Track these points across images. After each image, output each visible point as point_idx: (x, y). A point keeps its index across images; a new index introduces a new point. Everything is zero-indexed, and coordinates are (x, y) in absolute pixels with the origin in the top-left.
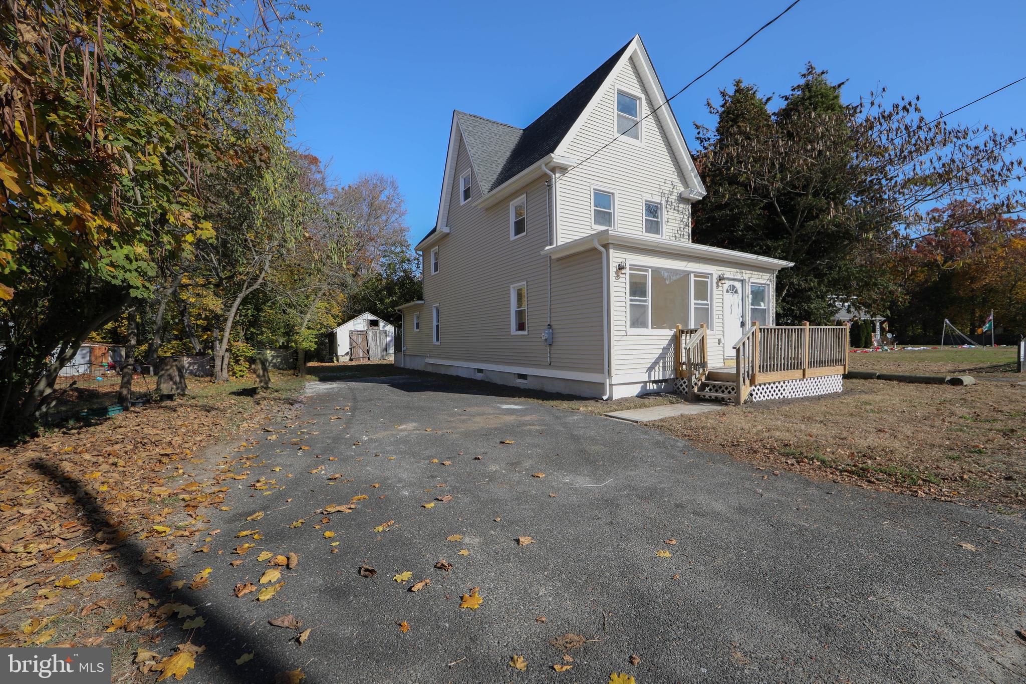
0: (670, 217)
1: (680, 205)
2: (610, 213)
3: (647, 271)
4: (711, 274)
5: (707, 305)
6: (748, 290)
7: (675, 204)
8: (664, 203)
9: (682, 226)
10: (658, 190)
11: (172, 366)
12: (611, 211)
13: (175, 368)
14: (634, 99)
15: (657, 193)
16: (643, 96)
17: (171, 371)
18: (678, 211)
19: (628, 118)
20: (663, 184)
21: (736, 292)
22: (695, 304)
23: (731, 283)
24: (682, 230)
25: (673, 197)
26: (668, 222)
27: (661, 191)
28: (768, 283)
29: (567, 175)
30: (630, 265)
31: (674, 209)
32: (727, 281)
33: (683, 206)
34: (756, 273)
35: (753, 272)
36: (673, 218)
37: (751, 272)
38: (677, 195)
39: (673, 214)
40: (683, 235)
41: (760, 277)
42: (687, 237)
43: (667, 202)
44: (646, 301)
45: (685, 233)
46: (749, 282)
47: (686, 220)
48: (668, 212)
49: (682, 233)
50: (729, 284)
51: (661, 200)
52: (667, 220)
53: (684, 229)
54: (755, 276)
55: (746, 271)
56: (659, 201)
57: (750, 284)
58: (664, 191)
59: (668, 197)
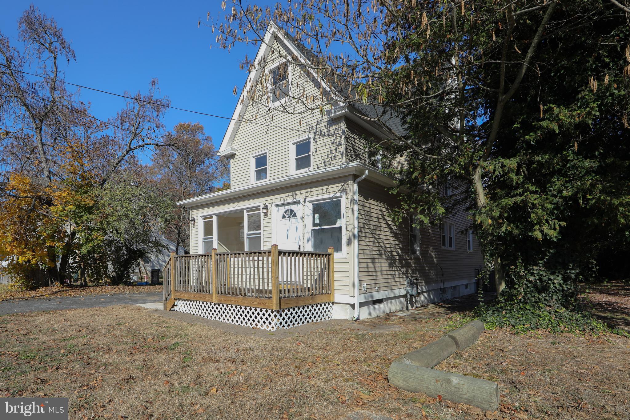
2: (266, 168)
3: (213, 217)
4: (256, 207)
5: (261, 233)
6: (309, 210)
8: (312, 136)
10: (305, 128)
12: (267, 166)
15: (304, 131)
16: (289, 58)
20: (310, 119)
21: (295, 215)
22: (248, 235)
23: (288, 207)
24: (334, 152)
25: (323, 125)
26: (316, 152)
27: (309, 126)
28: (338, 194)
29: (236, 157)
30: (201, 217)
31: (324, 136)
32: (283, 207)
33: (334, 127)
34: (317, 189)
35: (313, 189)
36: (323, 145)
37: (309, 190)
38: (326, 120)
39: (322, 142)
40: (335, 156)
41: (324, 191)
42: (340, 156)
43: (315, 133)
44: (212, 238)
45: (337, 154)
46: (305, 203)
47: (338, 140)
48: (316, 142)
49: (334, 155)
50: (285, 210)
51: (308, 135)
52: (315, 150)
53: (336, 149)
54: (316, 193)
55: (302, 191)
56: (307, 137)
57: (307, 203)
58: (312, 125)
59: (316, 129)
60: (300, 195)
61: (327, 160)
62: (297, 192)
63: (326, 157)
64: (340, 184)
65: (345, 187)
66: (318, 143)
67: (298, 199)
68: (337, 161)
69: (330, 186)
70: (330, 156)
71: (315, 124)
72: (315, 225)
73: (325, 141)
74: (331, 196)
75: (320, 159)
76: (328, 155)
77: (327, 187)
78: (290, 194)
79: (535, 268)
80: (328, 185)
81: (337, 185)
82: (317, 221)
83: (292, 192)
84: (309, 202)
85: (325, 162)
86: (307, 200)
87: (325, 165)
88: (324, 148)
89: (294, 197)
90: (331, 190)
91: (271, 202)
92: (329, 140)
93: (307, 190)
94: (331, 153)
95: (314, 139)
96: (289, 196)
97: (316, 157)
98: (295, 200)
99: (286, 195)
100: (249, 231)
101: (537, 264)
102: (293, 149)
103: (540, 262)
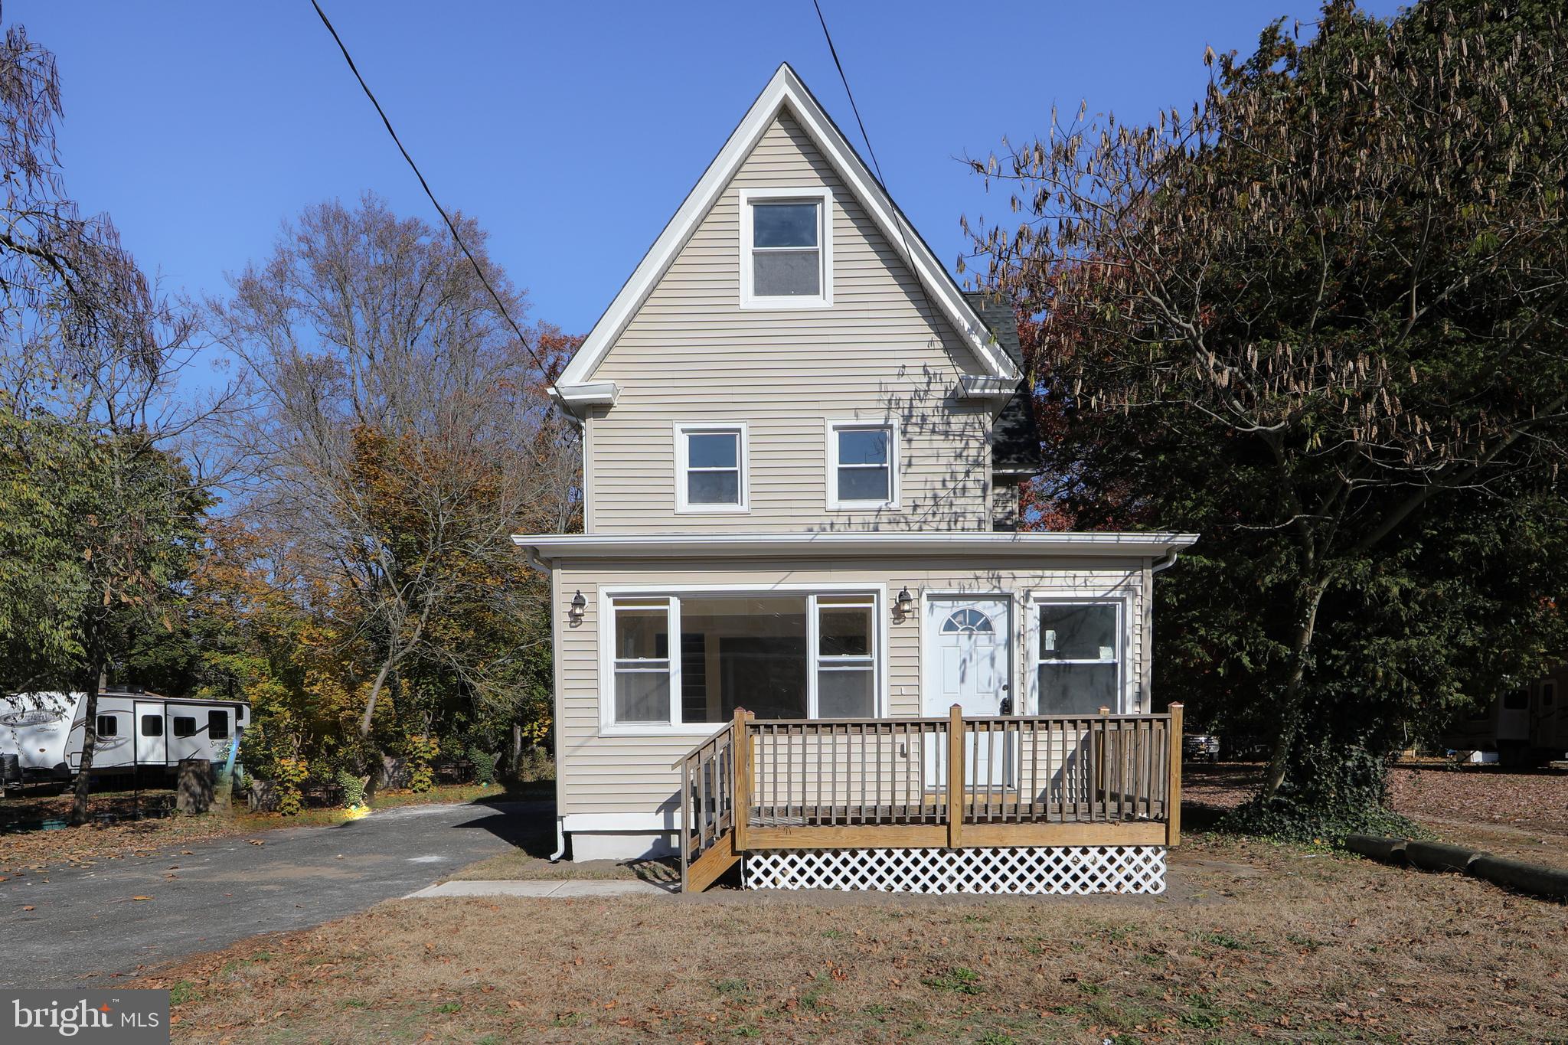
0: (915, 453)
1: (953, 420)
2: (736, 472)
3: (667, 602)
4: (877, 591)
5: (871, 663)
6: (1032, 617)
7: (937, 420)
8: (896, 422)
9: (962, 469)
10: (876, 396)
11: (187, 772)
12: (737, 468)
13: (191, 775)
14: (807, 206)
15: (873, 405)
16: (827, 193)
17: (187, 778)
18: (946, 434)
19: (786, 253)
20: (895, 379)
21: (987, 626)
22: (822, 664)
23: (963, 605)
24: (961, 477)
25: (929, 403)
26: (910, 465)
27: (888, 396)
28: (1117, 594)
29: (609, 416)
30: (609, 595)
31: (933, 432)
32: (949, 603)
33: (963, 418)
34: (1062, 573)
35: (1048, 573)
36: (929, 452)
37: (1039, 573)
38: (941, 395)
39: (926, 445)
40: (964, 489)
41: (1079, 581)
42: (979, 493)
43: (907, 419)
44: (666, 665)
45: (970, 484)
46: (1027, 600)
47: (973, 452)
48: (910, 441)
49: (960, 485)
50: (955, 610)
51: (887, 419)
52: (906, 461)
53: (967, 473)
54: (1057, 582)
55: (1017, 573)
56: (882, 422)
57: (1031, 603)
58: (896, 396)
59: (911, 407)
60: (1016, 581)
61: (942, 493)
62: (1003, 573)
63: (939, 485)
64: (1122, 573)
65: (1132, 580)
66: (914, 444)
67: (1006, 590)
68: (969, 501)
69: (1095, 573)
70: (951, 485)
71: (908, 396)
72: (1044, 654)
73: (935, 445)
74: (1099, 594)
75: (921, 486)
76: (944, 481)
77: (1087, 573)
78: (979, 573)
79: (1354, 747)
80: (1091, 568)
81: (1114, 573)
82: (1050, 646)
83: (989, 569)
84: (1036, 600)
85: (935, 497)
86: (1033, 594)
87: (936, 505)
88: (933, 461)
89: (995, 582)
90: (1097, 581)
91: (917, 584)
92: (947, 444)
93: (1032, 573)
94: (954, 479)
95: (904, 433)
96: (977, 578)
97: (909, 478)
98: (996, 591)
99: (970, 574)
100: (822, 653)
101: (1356, 743)
102: (833, 440)
103: (1362, 738)
